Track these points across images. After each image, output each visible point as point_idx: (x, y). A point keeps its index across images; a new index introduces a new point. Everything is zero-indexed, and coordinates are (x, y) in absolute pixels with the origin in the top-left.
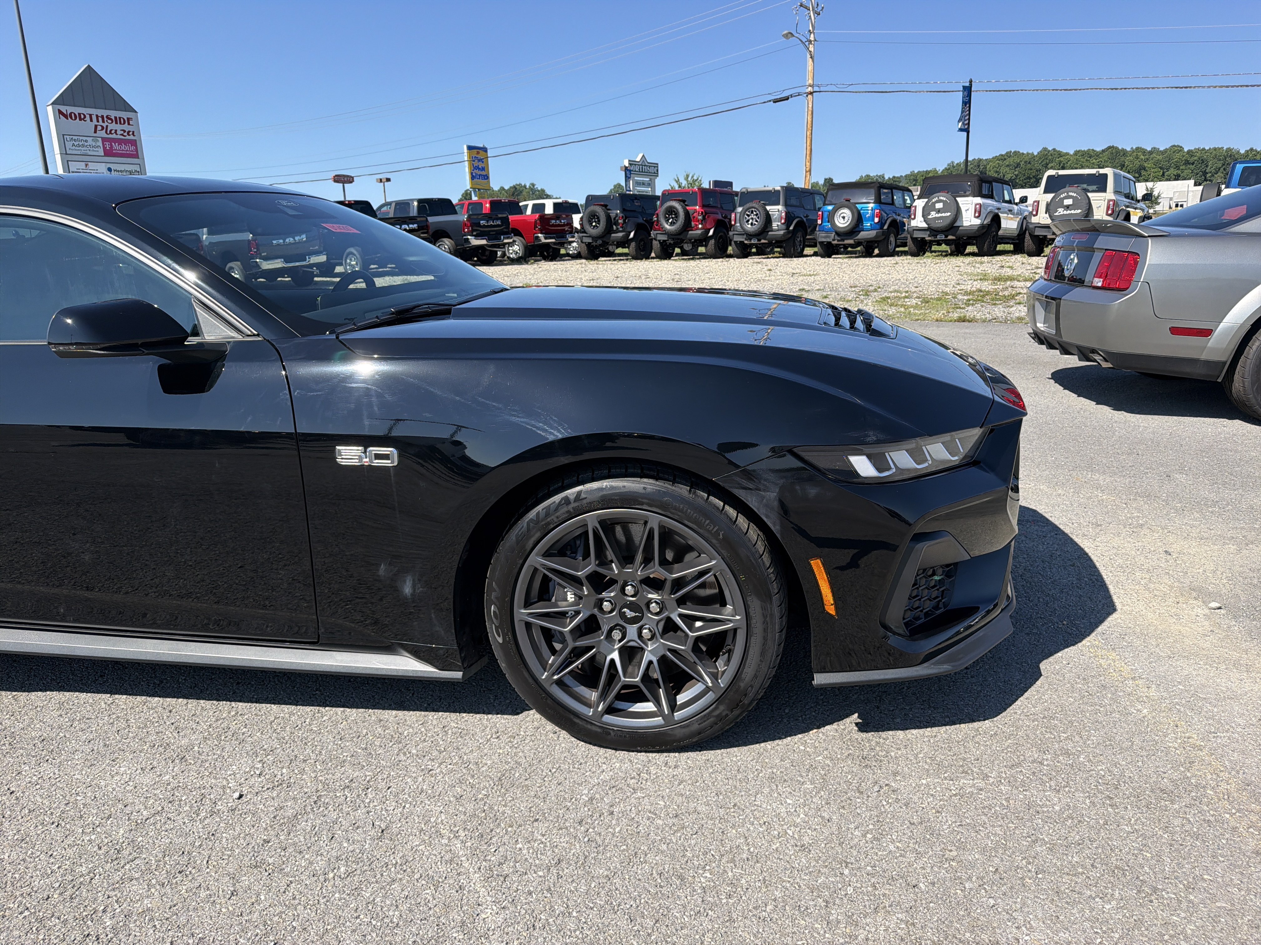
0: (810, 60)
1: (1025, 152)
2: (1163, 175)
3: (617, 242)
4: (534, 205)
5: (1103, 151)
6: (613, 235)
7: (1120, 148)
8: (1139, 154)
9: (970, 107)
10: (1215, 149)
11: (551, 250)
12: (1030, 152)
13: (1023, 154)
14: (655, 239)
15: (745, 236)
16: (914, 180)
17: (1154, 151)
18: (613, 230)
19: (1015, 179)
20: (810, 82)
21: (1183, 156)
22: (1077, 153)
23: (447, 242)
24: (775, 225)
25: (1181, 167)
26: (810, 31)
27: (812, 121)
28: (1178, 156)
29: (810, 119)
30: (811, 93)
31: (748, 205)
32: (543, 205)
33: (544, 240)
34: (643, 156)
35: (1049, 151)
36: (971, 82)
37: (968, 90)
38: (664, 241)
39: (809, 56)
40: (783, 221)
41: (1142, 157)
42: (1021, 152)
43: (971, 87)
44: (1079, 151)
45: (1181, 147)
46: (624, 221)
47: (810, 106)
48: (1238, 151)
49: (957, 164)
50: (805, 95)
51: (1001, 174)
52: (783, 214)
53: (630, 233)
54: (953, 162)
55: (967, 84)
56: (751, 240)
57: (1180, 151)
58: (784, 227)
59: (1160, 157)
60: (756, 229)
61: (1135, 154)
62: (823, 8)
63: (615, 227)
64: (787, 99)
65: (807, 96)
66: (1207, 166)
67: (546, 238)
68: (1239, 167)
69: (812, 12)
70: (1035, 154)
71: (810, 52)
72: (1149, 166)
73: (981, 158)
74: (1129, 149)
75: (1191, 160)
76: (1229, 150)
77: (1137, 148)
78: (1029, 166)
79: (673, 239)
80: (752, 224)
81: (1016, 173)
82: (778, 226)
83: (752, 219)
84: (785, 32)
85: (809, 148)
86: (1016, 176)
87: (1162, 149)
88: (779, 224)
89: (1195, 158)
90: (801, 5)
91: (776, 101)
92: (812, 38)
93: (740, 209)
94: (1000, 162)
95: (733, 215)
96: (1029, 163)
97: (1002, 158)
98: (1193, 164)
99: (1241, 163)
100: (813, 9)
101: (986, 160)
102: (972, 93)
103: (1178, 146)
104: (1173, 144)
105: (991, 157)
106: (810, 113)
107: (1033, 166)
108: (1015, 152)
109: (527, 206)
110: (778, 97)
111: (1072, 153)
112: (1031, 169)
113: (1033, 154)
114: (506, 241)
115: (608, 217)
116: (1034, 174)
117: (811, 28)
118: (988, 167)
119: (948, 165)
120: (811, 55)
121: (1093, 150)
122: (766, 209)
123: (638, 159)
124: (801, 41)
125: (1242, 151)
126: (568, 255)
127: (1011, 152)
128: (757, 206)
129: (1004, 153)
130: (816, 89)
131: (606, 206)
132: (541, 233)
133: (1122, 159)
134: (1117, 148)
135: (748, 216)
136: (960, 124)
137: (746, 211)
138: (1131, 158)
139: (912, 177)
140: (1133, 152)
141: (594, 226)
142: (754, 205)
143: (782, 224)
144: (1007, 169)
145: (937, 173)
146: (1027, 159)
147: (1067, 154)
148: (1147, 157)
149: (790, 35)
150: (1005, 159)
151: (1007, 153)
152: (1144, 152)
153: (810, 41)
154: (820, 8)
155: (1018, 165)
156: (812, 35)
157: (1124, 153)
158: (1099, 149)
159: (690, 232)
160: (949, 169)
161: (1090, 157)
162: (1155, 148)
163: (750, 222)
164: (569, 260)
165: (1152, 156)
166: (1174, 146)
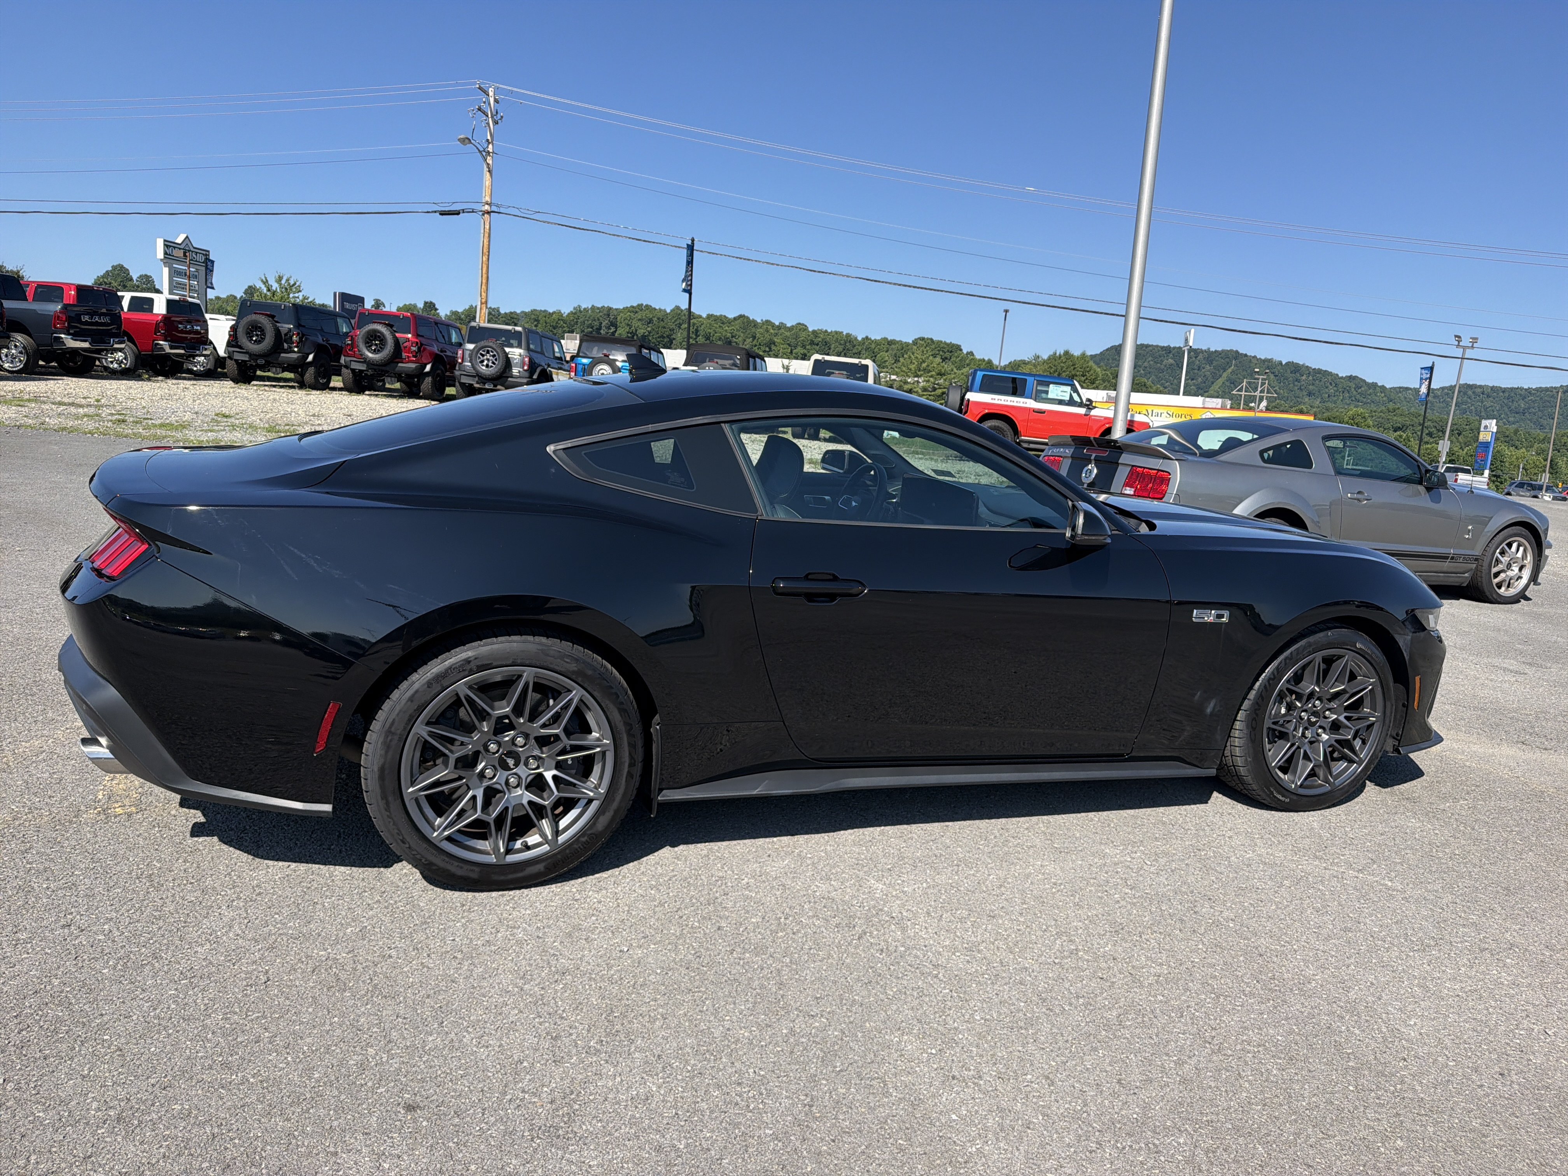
0: (488, 173)
1: (657, 308)
2: (791, 352)
3: (289, 365)
4: (133, 298)
5: (735, 319)
6: (282, 355)
7: (751, 319)
8: (769, 327)
9: (692, 267)
10: (836, 332)
11: (169, 363)
12: (663, 308)
13: (655, 309)
14: (347, 367)
15: (477, 379)
16: (536, 320)
17: (782, 326)
18: (283, 349)
19: (648, 336)
20: (488, 199)
21: (809, 336)
22: (709, 316)
23: (19, 338)
24: (515, 371)
25: (807, 347)
26: (488, 140)
27: (489, 245)
28: (803, 335)
29: (486, 243)
30: (488, 213)
31: (482, 343)
32: (151, 301)
33: (168, 350)
34: (187, 237)
35: (682, 311)
36: (693, 240)
37: (691, 248)
38: (361, 371)
39: (486, 169)
40: (526, 368)
41: (772, 331)
42: (653, 306)
43: (693, 246)
44: (712, 315)
45: (806, 326)
46: (301, 339)
47: (487, 227)
48: (856, 338)
49: (585, 309)
50: (481, 213)
51: (633, 328)
52: (527, 359)
53: (308, 355)
54: (579, 306)
55: (690, 243)
56: (484, 384)
57: (805, 330)
58: (527, 374)
59: (788, 334)
60: (493, 372)
61: (765, 327)
62: (502, 117)
63: (286, 345)
64: (457, 213)
65: (483, 215)
66: (830, 349)
67: (171, 348)
68: (980, 374)
69: (490, 119)
70: (668, 311)
71: (488, 164)
72: (778, 341)
73: (610, 306)
74: (759, 321)
75: (816, 340)
76: (848, 335)
77: (767, 321)
78: (662, 324)
79: (375, 370)
80: (487, 366)
81: (649, 329)
82: (519, 372)
83: (488, 360)
84: (462, 136)
85: (485, 276)
86: (650, 332)
87: (789, 325)
88: (521, 370)
89: (820, 339)
90: (479, 109)
91: (443, 213)
92: (490, 148)
93: (470, 346)
94: (632, 314)
95: (460, 352)
96: (662, 320)
97: (634, 310)
98: (817, 345)
99: (981, 370)
100: (492, 117)
101: (616, 309)
102: (695, 252)
103: (803, 325)
104: (798, 322)
105: (621, 308)
106: (487, 235)
107: (666, 324)
108: (647, 306)
109: (123, 297)
110: (447, 209)
111: (704, 316)
112: (664, 328)
113: (665, 311)
114: (116, 346)
115: (278, 332)
116: (667, 333)
117: (489, 138)
118: (619, 318)
119: (575, 308)
120: (489, 168)
121: (725, 316)
122: (504, 351)
123: (179, 240)
124: (479, 150)
125: (860, 339)
126: (190, 371)
127: (642, 304)
128: (494, 346)
129: (635, 305)
130: (494, 208)
131: (273, 317)
132: (165, 340)
133: (753, 330)
134: (748, 318)
135: (483, 355)
136: (684, 284)
137: (480, 349)
138: (762, 330)
139: (533, 317)
140: (763, 324)
141: (255, 341)
142: (491, 344)
143: (525, 371)
144: (639, 324)
145: (562, 315)
146: (660, 315)
147: (700, 317)
148: (776, 331)
149: (467, 141)
150: (637, 312)
151: (639, 305)
152: (773, 325)
153: (489, 152)
154: (499, 117)
155: (650, 321)
156: (490, 146)
157: (754, 324)
158: (731, 316)
159: (400, 365)
160: (575, 313)
161: (722, 323)
162: (782, 323)
163: (485, 363)
164: (189, 379)
165: (780, 331)
166: (799, 324)
